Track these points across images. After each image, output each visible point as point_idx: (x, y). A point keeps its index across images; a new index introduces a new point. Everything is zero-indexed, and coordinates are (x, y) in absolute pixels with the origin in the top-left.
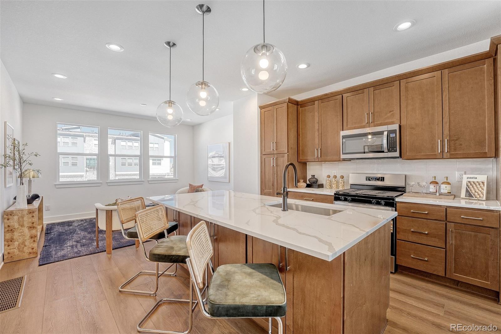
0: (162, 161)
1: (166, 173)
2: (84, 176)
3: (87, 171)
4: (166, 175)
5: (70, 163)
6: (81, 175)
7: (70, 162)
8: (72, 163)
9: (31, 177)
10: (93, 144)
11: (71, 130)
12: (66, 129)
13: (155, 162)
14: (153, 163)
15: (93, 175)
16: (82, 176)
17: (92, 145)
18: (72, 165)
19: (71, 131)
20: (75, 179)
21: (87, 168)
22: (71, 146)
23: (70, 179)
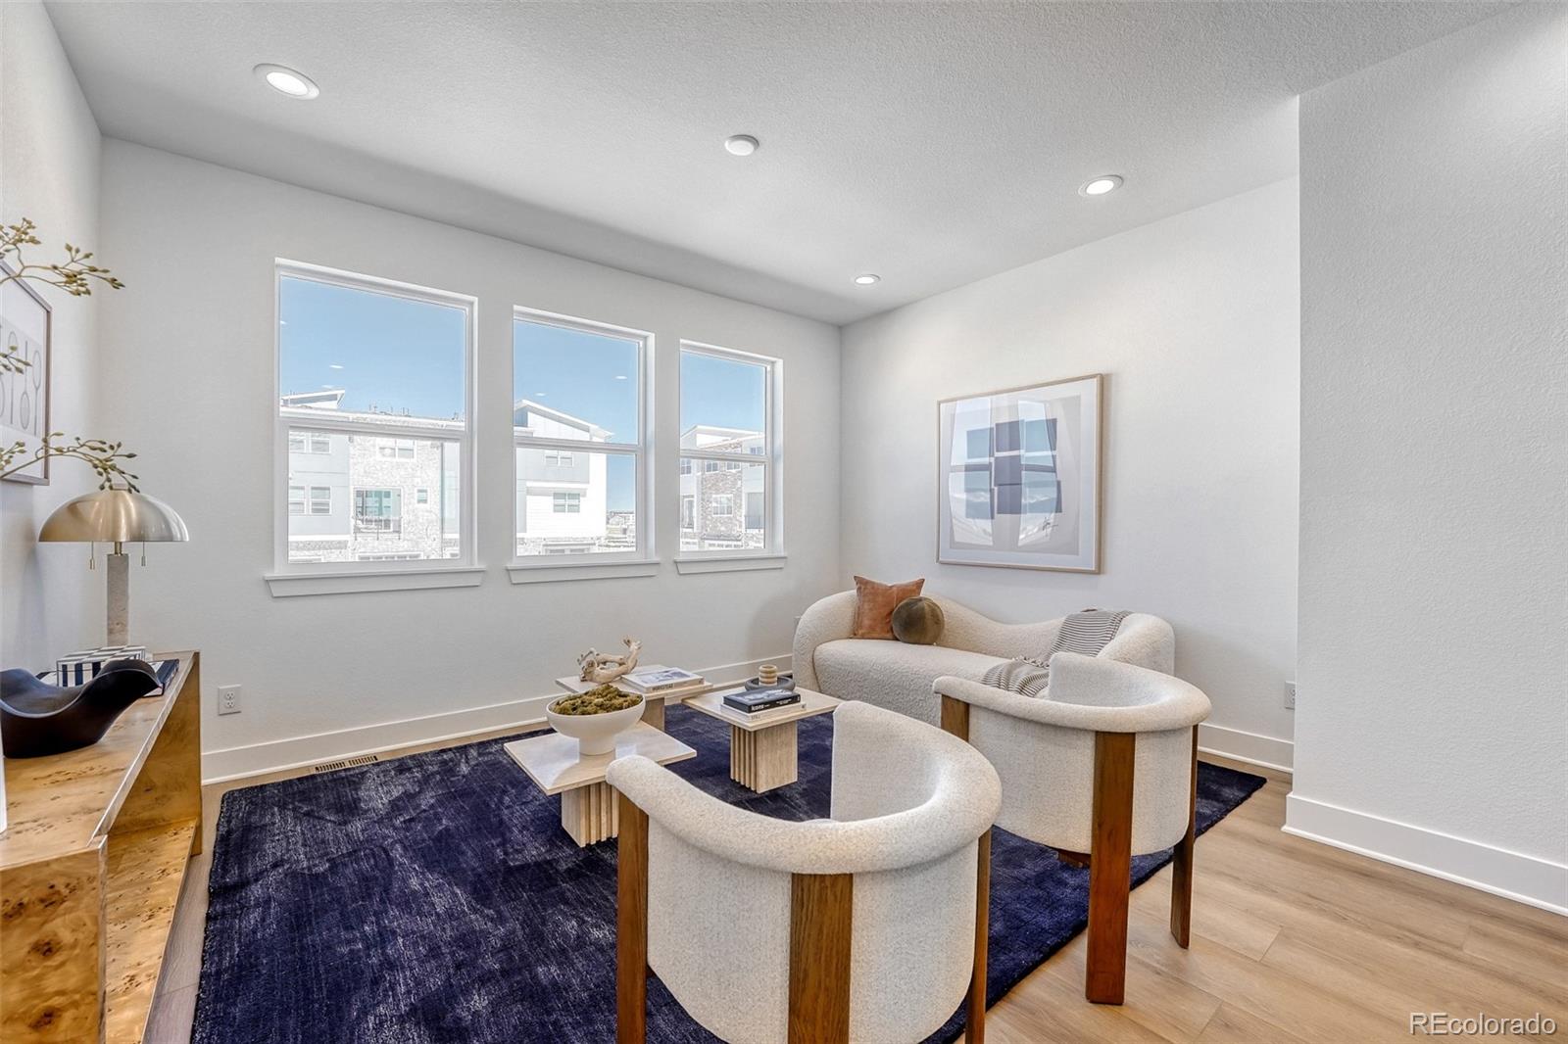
0: (581, 498)
1: (594, 536)
2: (349, 544)
3: (357, 530)
4: (594, 544)
5: (308, 505)
6: (339, 542)
7: (308, 502)
8: (313, 504)
9: (123, 538)
10: (377, 448)
11: (308, 405)
12: (294, 402)
13: (561, 502)
14: (555, 505)
15: (376, 542)
16: (342, 545)
17: (372, 449)
18: (315, 511)
19: (311, 408)
20: (324, 556)
21: (359, 522)
22: (310, 451)
23: (307, 553)
